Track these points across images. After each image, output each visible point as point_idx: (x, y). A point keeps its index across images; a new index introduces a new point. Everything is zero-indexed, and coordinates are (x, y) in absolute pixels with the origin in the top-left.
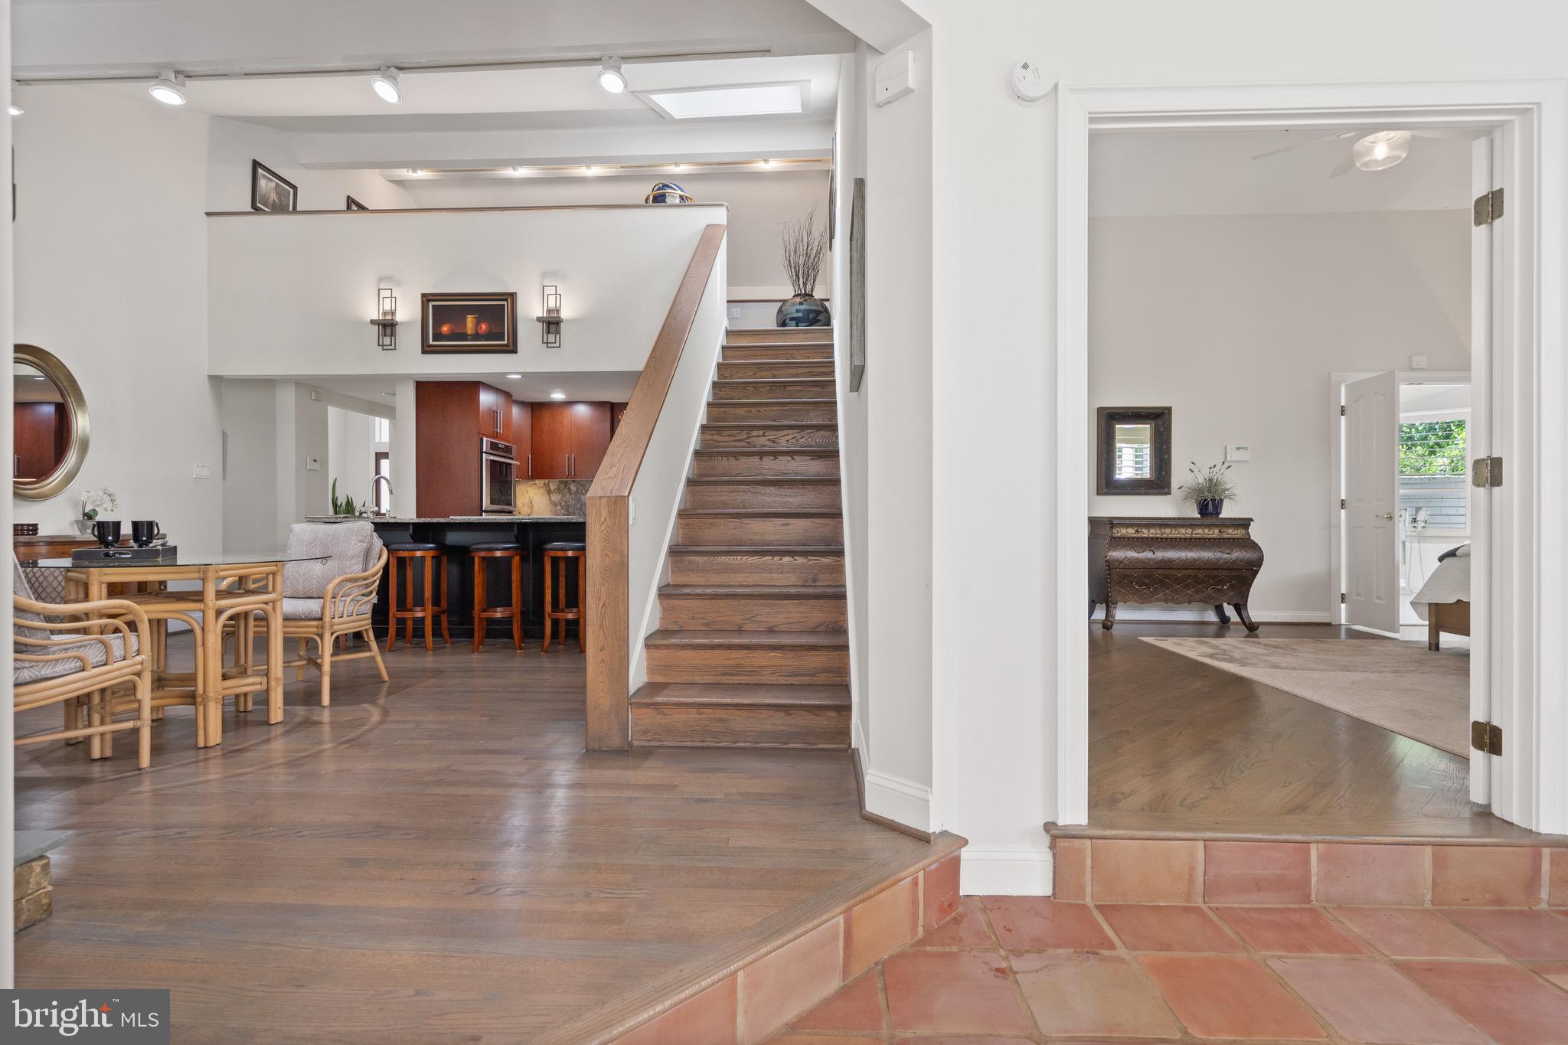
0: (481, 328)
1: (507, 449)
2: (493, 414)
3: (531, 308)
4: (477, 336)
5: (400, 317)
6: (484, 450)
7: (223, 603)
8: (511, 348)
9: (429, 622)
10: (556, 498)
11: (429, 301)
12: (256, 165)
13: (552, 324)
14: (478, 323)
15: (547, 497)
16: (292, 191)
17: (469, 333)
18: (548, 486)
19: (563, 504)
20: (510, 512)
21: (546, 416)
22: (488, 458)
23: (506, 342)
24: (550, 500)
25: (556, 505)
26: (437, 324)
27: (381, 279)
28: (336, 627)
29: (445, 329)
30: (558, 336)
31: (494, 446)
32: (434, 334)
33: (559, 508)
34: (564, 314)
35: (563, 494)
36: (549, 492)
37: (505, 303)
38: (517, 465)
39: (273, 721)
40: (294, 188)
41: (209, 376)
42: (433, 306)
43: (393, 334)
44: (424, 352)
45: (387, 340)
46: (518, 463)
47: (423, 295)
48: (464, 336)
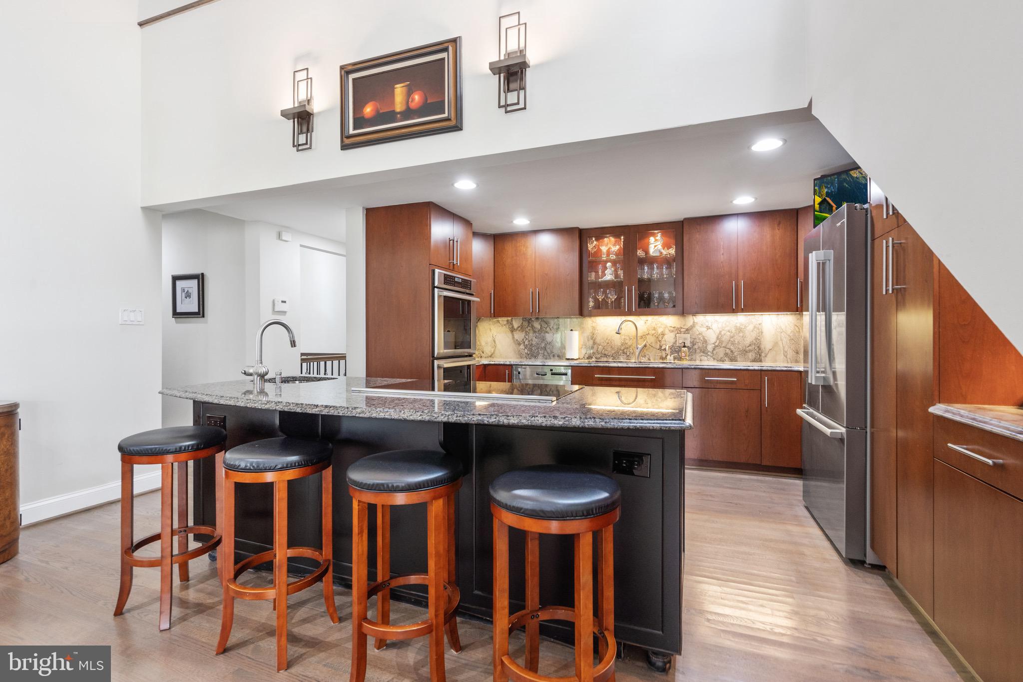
0: (413, 100)
1: (466, 284)
2: (450, 245)
3: (481, 53)
4: (408, 113)
5: (316, 107)
6: (436, 284)
8: (454, 123)
10: (519, 336)
11: (348, 73)
13: (513, 73)
14: (409, 93)
15: (510, 335)
17: (398, 109)
18: (512, 324)
19: (526, 343)
20: (470, 356)
21: (509, 248)
22: (441, 294)
23: (446, 115)
24: (513, 338)
25: (520, 344)
26: (358, 107)
27: (297, 59)
29: (368, 110)
30: (522, 93)
31: (448, 280)
32: (355, 120)
33: (522, 347)
34: (531, 57)
35: (526, 332)
36: (512, 330)
37: (445, 55)
38: (477, 302)
41: (142, 208)
42: (354, 80)
43: (309, 130)
44: (344, 147)
45: (302, 139)
46: (478, 299)
47: (342, 68)
48: (391, 116)
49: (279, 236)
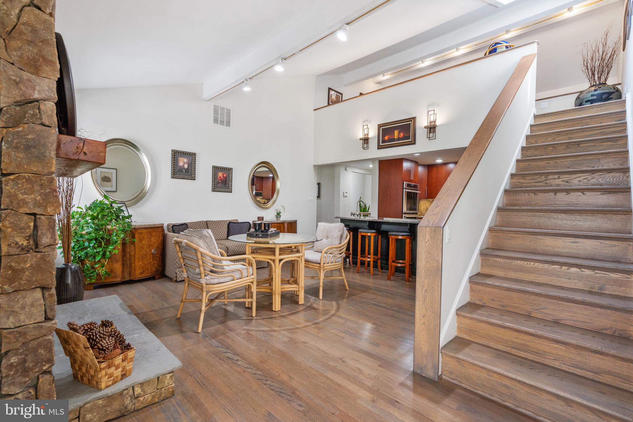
0: (400, 135)
1: (415, 186)
2: (409, 172)
3: (422, 122)
4: (399, 139)
5: (370, 136)
6: (404, 187)
7: (282, 257)
8: (413, 142)
9: (372, 263)
11: (380, 127)
12: (330, 89)
13: (432, 129)
14: (399, 133)
16: (341, 95)
17: (396, 138)
20: (416, 214)
21: (434, 170)
22: (406, 191)
23: (411, 140)
26: (383, 137)
27: (364, 122)
28: (325, 268)
29: (386, 138)
30: (434, 134)
31: (409, 185)
32: (382, 141)
34: (437, 123)
37: (411, 122)
38: (420, 193)
39: (300, 304)
40: (342, 94)
41: (313, 165)
42: (382, 129)
43: (367, 143)
44: (378, 149)
45: (365, 146)
46: (420, 192)
47: (379, 125)
48: (393, 140)
49: (346, 170)
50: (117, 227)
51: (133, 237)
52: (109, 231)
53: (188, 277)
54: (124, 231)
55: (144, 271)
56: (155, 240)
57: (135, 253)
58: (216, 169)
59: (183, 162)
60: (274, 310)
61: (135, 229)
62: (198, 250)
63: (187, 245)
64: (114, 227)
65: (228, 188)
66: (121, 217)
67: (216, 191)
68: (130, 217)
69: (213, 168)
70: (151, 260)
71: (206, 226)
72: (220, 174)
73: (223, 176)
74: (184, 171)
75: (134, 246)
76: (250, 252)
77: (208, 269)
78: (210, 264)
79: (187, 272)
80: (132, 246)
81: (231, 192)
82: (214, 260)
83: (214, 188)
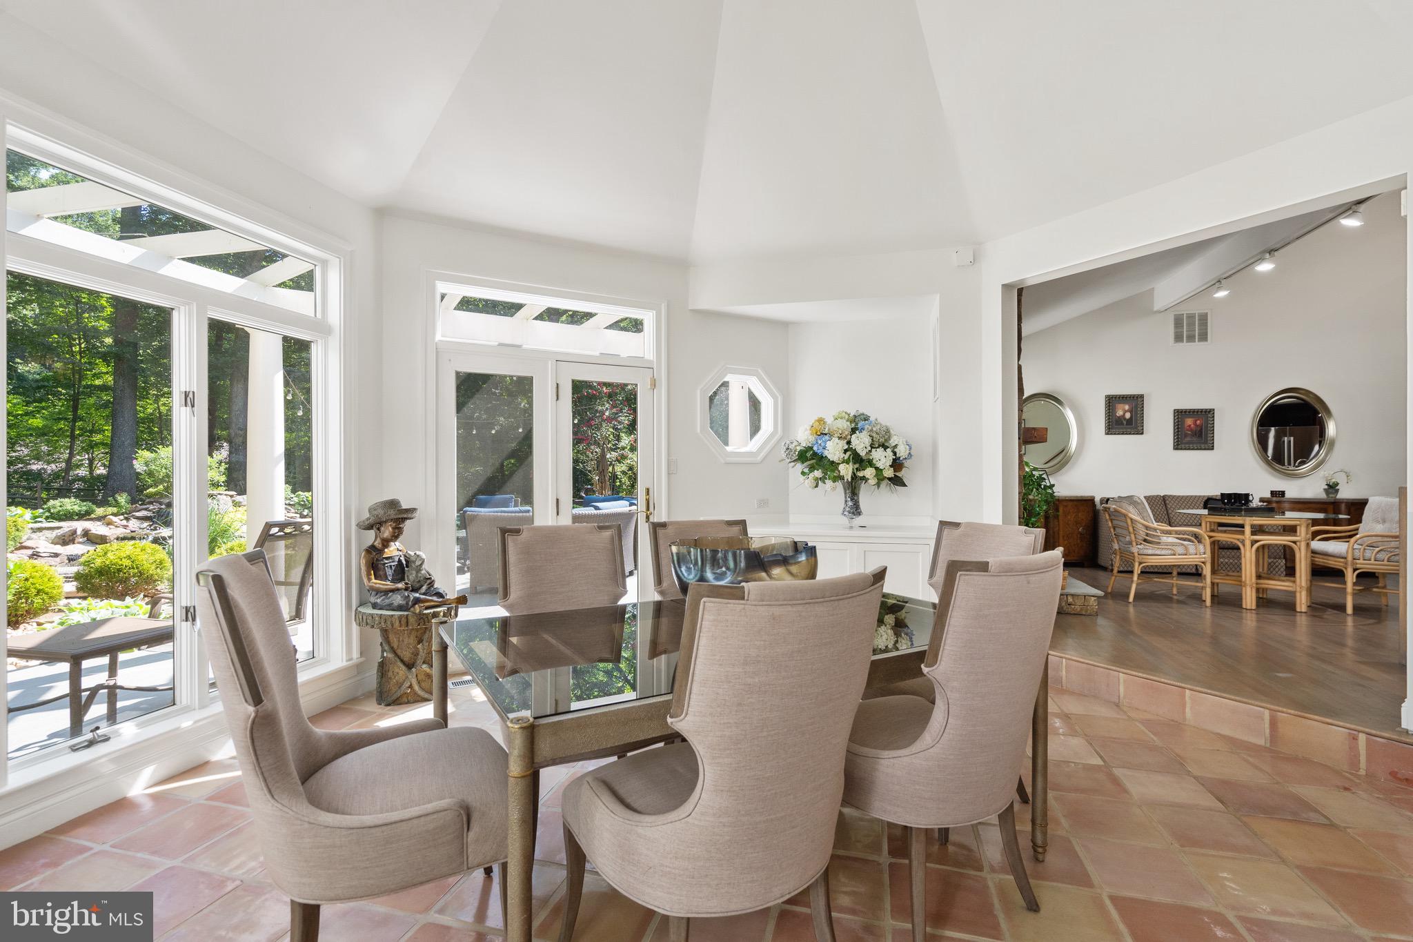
7: (1258, 537)
39: (1298, 611)
50: (1039, 498)
51: (1057, 510)
52: (1031, 500)
53: (1120, 549)
54: (1047, 502)
55: (1069, 552)
56: (1084, 516)
57: (1059, 530)
58: (1180, 415)
59: (1122, 410)
60: (1244, 606)
61: (1058, 500)
62: (1127, 515)
63: (1116, 511)
64: (1036, 498)
65: (1206, 442)
66: (1042, 486)
67: (1181, 449)
68: (1052, 486)
69: (1174, 413)
70: (1079, 541)
71: (1163, 503)
72: (1189, 421)
73: (1195, 423)
74: (1125, 423)
75: (1058, 522)
76: (1208, 529)
77: (1141, 538)
78: (1142, 533)
79: (1118, 543)
80: (1056, 520)
81: (1213, 449)
82: (1147, 528)
83: (1178, 445)
